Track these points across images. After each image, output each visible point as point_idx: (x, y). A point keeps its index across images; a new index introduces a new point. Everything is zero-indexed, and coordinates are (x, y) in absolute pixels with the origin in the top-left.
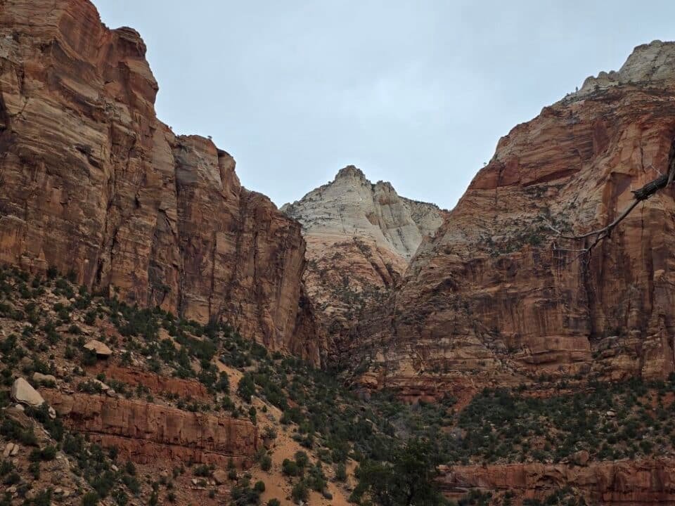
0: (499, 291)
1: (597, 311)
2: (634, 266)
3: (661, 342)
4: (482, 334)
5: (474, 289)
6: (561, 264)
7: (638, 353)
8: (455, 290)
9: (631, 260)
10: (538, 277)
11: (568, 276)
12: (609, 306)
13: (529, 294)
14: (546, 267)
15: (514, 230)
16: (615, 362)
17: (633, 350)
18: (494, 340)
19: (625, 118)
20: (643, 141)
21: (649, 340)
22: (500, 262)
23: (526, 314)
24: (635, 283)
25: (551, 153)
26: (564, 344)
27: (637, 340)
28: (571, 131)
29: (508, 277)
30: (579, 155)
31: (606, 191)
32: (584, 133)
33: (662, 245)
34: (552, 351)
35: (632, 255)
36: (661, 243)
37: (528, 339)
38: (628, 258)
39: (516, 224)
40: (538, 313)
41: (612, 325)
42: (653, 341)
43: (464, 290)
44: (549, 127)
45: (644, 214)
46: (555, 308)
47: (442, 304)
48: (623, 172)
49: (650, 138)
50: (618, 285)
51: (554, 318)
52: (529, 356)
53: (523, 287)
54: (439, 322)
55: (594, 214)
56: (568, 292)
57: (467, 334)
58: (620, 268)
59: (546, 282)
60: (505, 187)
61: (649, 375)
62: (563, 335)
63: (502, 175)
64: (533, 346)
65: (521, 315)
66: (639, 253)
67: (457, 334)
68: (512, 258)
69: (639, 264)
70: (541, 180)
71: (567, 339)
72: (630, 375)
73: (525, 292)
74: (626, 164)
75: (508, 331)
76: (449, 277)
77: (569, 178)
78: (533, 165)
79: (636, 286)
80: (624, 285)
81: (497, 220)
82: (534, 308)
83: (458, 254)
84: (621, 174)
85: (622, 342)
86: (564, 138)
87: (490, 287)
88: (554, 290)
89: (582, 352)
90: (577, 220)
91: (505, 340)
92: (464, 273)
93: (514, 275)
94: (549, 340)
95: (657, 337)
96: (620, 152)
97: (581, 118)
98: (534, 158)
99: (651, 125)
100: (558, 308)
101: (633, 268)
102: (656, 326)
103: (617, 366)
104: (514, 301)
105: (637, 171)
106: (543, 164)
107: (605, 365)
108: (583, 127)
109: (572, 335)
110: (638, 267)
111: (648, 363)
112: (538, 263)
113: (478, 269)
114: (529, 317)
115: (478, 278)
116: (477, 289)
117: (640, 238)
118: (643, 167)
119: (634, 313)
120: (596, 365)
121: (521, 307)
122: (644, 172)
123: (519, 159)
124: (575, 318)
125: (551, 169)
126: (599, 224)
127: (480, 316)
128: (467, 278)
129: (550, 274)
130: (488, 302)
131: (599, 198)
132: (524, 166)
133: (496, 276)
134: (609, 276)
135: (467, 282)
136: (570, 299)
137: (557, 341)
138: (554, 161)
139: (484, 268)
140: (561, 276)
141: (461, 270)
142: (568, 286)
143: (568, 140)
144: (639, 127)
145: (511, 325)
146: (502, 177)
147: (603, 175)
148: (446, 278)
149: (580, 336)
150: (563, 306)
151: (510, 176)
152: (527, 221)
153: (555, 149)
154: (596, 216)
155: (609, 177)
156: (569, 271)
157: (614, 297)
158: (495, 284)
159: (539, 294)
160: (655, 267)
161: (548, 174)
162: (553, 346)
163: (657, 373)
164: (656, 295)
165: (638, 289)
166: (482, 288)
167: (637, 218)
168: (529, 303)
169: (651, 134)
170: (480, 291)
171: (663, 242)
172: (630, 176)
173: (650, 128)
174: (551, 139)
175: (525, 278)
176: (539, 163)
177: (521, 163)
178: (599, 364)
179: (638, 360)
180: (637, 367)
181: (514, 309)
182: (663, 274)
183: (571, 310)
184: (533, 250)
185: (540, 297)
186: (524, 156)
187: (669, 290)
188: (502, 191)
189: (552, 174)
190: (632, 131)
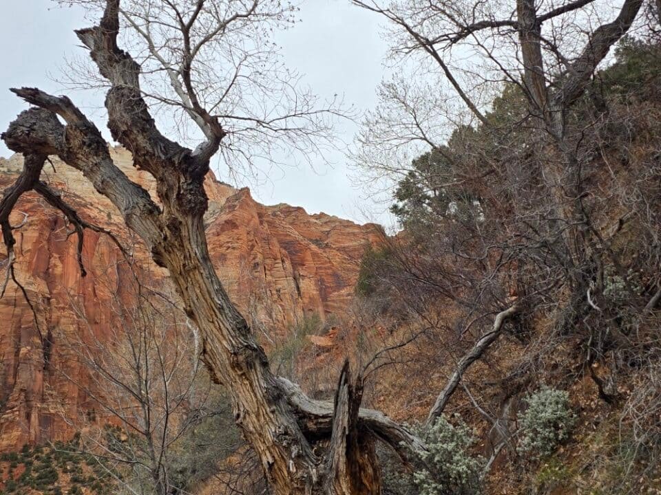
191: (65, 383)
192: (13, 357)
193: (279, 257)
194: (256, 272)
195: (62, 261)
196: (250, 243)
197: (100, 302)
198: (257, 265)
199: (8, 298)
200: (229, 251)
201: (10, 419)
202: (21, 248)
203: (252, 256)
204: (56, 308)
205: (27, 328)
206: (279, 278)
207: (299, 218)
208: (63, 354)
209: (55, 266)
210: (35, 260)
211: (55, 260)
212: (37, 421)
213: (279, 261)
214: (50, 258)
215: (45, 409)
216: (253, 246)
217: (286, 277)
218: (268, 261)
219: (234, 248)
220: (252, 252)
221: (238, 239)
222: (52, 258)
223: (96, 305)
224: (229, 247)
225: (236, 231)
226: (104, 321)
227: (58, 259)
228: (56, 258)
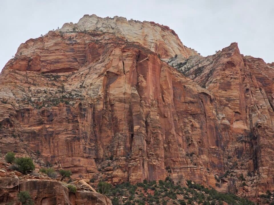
0: (41, 129)
1: (99, 146)
2: (121, 123)
3: (140, 163)
4: (31, 154)
5: (23, 127)
6: (83, 116)
7: (126, 169)
8: (11, 126)
9: (119, 120)
10: (69, 122)
11: (86, 124)
12: (105, 144)
13: (63, 132)
14: (75, 117)
15: (44, 96)
16: (115, 173)
17: (123, 168)
18: (37, 158)
19: (112, 44)
20: (124, 57)
21: (133, 162)
22: (43, 112)
23: (60, 144)
24: (121, 132)
25: (60, 57)
26: (83, 162)
27: (125, 163)
28: (73, 47)
29: (47, 121)
30: (77, 61)
31: (104, 80)
32: (80, 49)
33: (139, 113)
34: (76, 166)
35: (119, 118)
36: (138, 112)
37: (60, 158)
38: (116, 118)
39: (45, 92)
40: (69, 144)
41: (107, 155)
42: (135, 163)
43: (17, 127)
44: (59, 42)
45: (125, 96)
46: (79, 141)
47: (5, 133)
48: (114, 72)
49: (128, 57)
50: (109, 133)
51: (78, 147)
52: (62, 169)
53: (57, 128)
54: (4, 143)
55: (98, 92)
56: (86, 133)
57: (23, 153)
58: (110, 124)
59: (73, 126)
60: (32, 72)
61: (133, 181)
62: (83, 157)
63: (30, 64)
64: (64, 163)
65: (56, 144)
66: (123, 116)
67: (17, 152)
68: (51, 110)
69: (123, 122)
70: (53, 71)
71: (84, 160)
72: (122, 181)
73: (60, 131)
74: (116, 68)
75: (47, 153)
76: (8, 117)
77: (71, 73)
78: (49, 62)
79: (122, 134)
80: (113, 133)
81: (30, 89)
82: (67, 140)
83: (11, 105)
84: (112, 73)
85: (115, 163)
86: (68, 50)
87: (35, 126)
88: (79, 131)
89: (92, 168)
90: (87, 94)
91: (44, 158)
92: (16, 117)
93: (52, 121)
94: (74, 159)
95: (138, 161)
96: (112, 61)
97: (78, 41)
98: (50, 58)
99: (128, 50)
100: (80, 141)
101: (119, 124)
102: (137, 155)
103: (117, 175)
104: (51, 136)
105: (121, 73)
106: (56, 62)
107: (108, 175)
108: (80, 46)
109: (87, 158)
110: (122, 124)
111: (133, 174)
112: (70, 114)
113: (27, 115)
114: (62, 146)
115: (26, 120)
116: (25, 127)
117: (124, 108)
118: (124, 71)
119: (122, 148)
120: (101, 175)
121: (56, 139)
122: (125, 74)
123: (40, 57)
124: (89, 149)
125: (60, 66)
126: (101, 98)
127: (28, 143)
128: (18, 120)
129: (77, 121)
130: (34, 135)
131: (101, 84)
132: (43, 61)
133: (40, 120)
134: (104, 128)
135: (18, 122)
136: (86, 137)
137: (79, 161)
138: (62, 62)
139: (31, 114)
140: (83, 123)
141: (15, 114)
142: (86, 129)
143: (71, 52)
144: (121, 51)
145: (48, 150)
146: (30, 65)
147: (102, 71)
148: (6, 117)
149: (91, 159)
150: (83, 140)
151: (35, 65)
152: (52, 92)
153: (62, 55)
154: (100, 93)
155: (105, 73)
156: (87, 121)
157: (107, 140)
158: (39, 125)
159: (69, 132)
160: (134, 124)
161: (59, 68)
162: (77, 163)
163: (138, 179)
164: (135, 139)
165: (123, 136)
166: (29, 127)
167: (122, 97)
168: (63, 137)
169: (128, 55)
170: (27, 128)
171: (139, 111)
172: (117, 75)
173: (127, 52)
174: (60, 49)
175: (60, 122)
176: (53, 62)
177: (41, 59)
178: (103, 175)
179: (126, 173)
180: (126, 177)
181: (51, 140)
182: (139, 128)
183: (87, 144)
184: (67, 106)
185: (70, 134)
186: (43, 56)
187: (142, 137)
188: (30, 74)
189: (60, 69)
190: (117, 51)
191: (157, 149)
192: (128, 132)
193: (258, 87)
194: (248, 94)
195: (146, 79)
196: (243, 76)
197: (167, 104)
198: (247, 90)
199: (120, 98)
200: (232, 80)
201: (134, 165)
202: (124, 69)
203: (245, 84)
204: (145, 106)
205: (137, 115)
206: (260, 99)
207: (261, 65)
208: (154, 132)
209: (142, 81)
210: (132, 77)
211: (141, 78)
212: (147, 168)
213: (258, 89)
214: (138, 77)
215: (150, 162)
216: (244, 78)
217: (264, 99)
218: (252, 89)
219: (235, 78)
220: (244, 82)
221: (237, 73)
222: (140, 77)
223: (165, 106)
224: (232, 78)
225: (234, 68)
226: (169, 116)
227: (143, 78)
228: (141, 77)
